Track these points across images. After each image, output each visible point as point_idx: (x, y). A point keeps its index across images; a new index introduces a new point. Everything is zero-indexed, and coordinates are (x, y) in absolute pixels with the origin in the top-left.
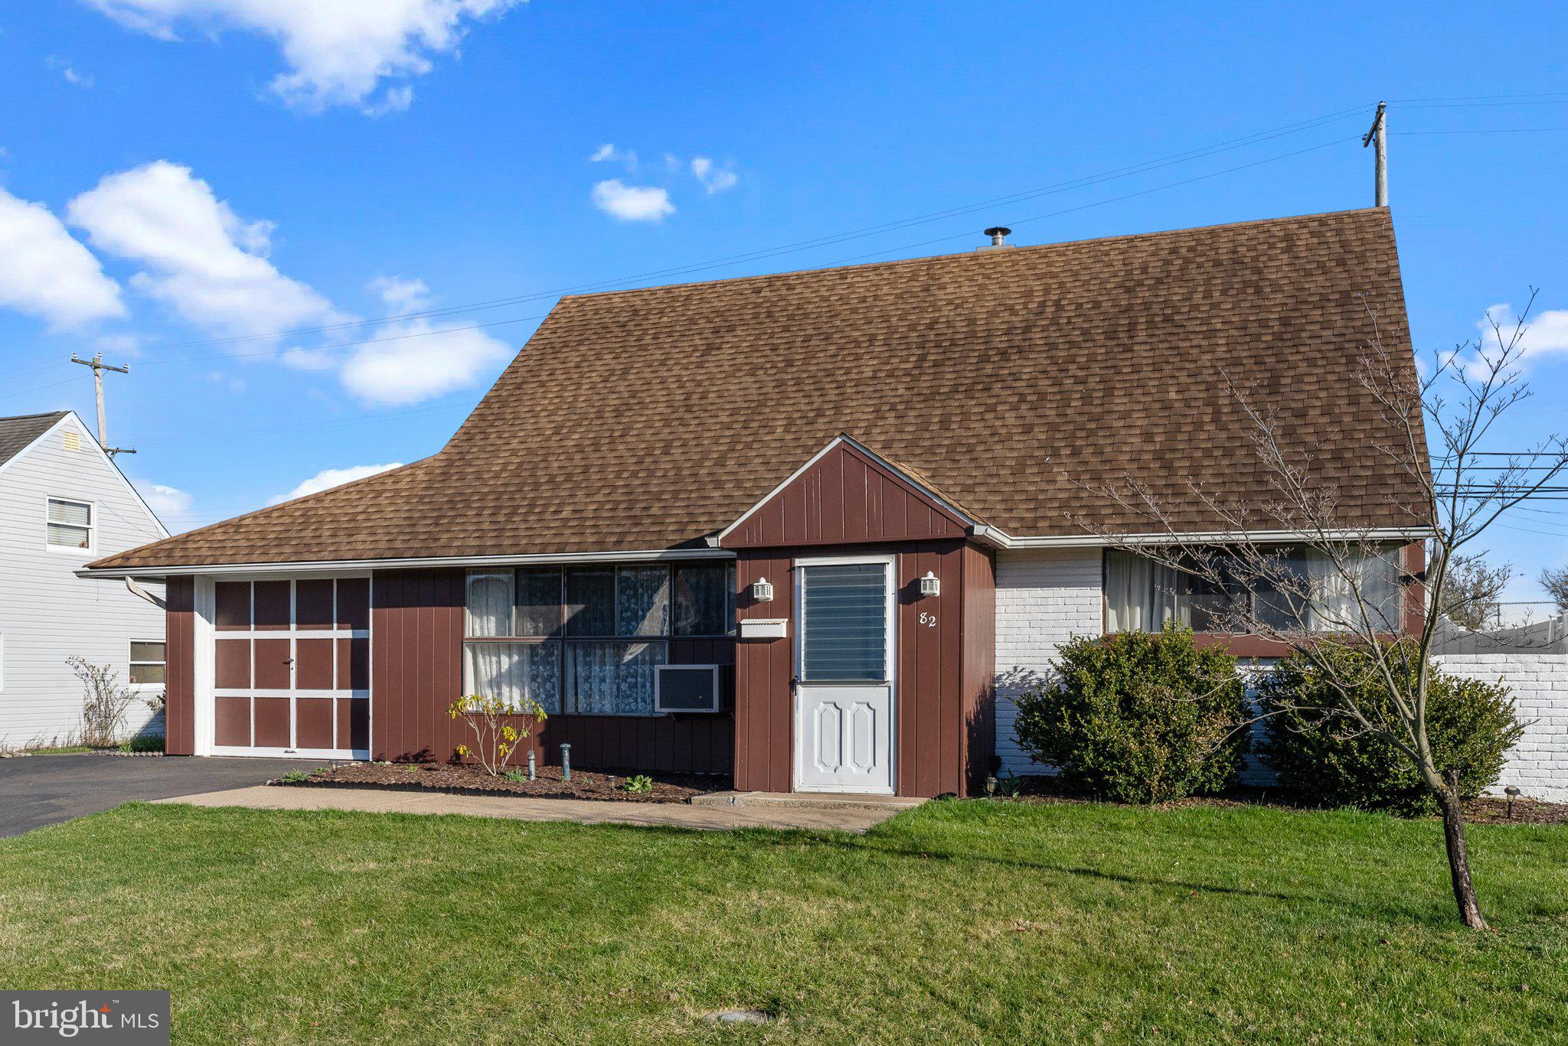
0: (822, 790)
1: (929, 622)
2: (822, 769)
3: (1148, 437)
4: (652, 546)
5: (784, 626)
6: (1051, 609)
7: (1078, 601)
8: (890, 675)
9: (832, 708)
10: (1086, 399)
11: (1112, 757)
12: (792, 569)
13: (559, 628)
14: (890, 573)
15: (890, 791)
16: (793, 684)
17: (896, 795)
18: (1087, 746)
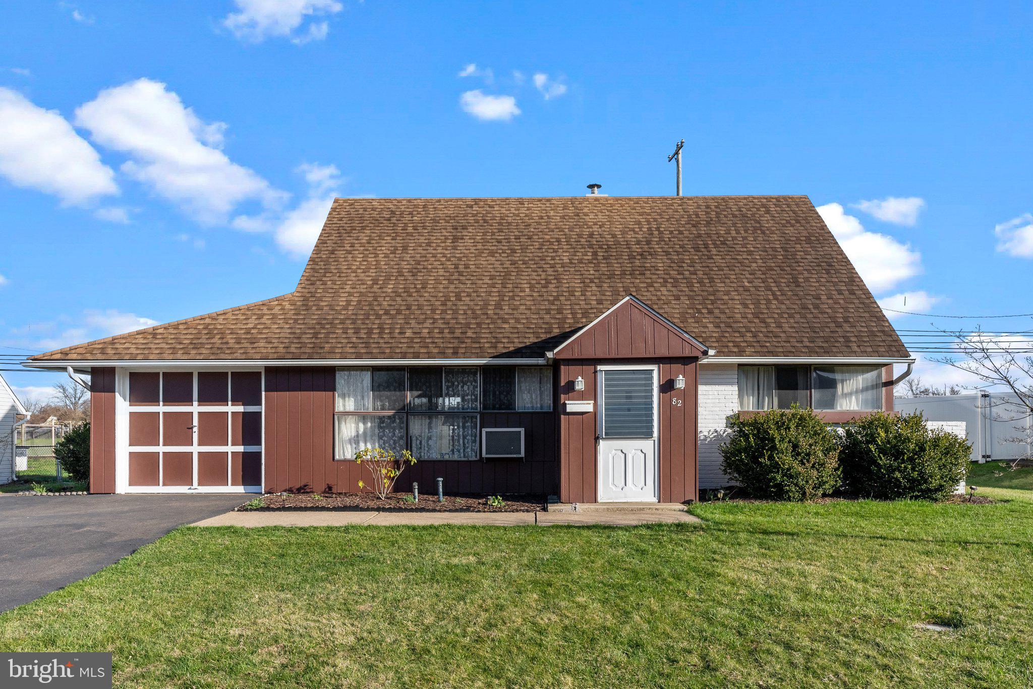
0: (615, 501)
1: (678, 403)
2: (614, 488)
3: (746, 306)
4: (478, 356)
5: (592, 405)
6: (711, 397)
7: (726, 393)
8: (656, 434)
9: (620, 452)
10: (701, 282)
11: (791, 477)
12: (595, 372)
13: (404, 406)
14: (655, 375)
15: (655, 500)
16: (597, 439)
17: (659, 502)
18: (778, 472)
